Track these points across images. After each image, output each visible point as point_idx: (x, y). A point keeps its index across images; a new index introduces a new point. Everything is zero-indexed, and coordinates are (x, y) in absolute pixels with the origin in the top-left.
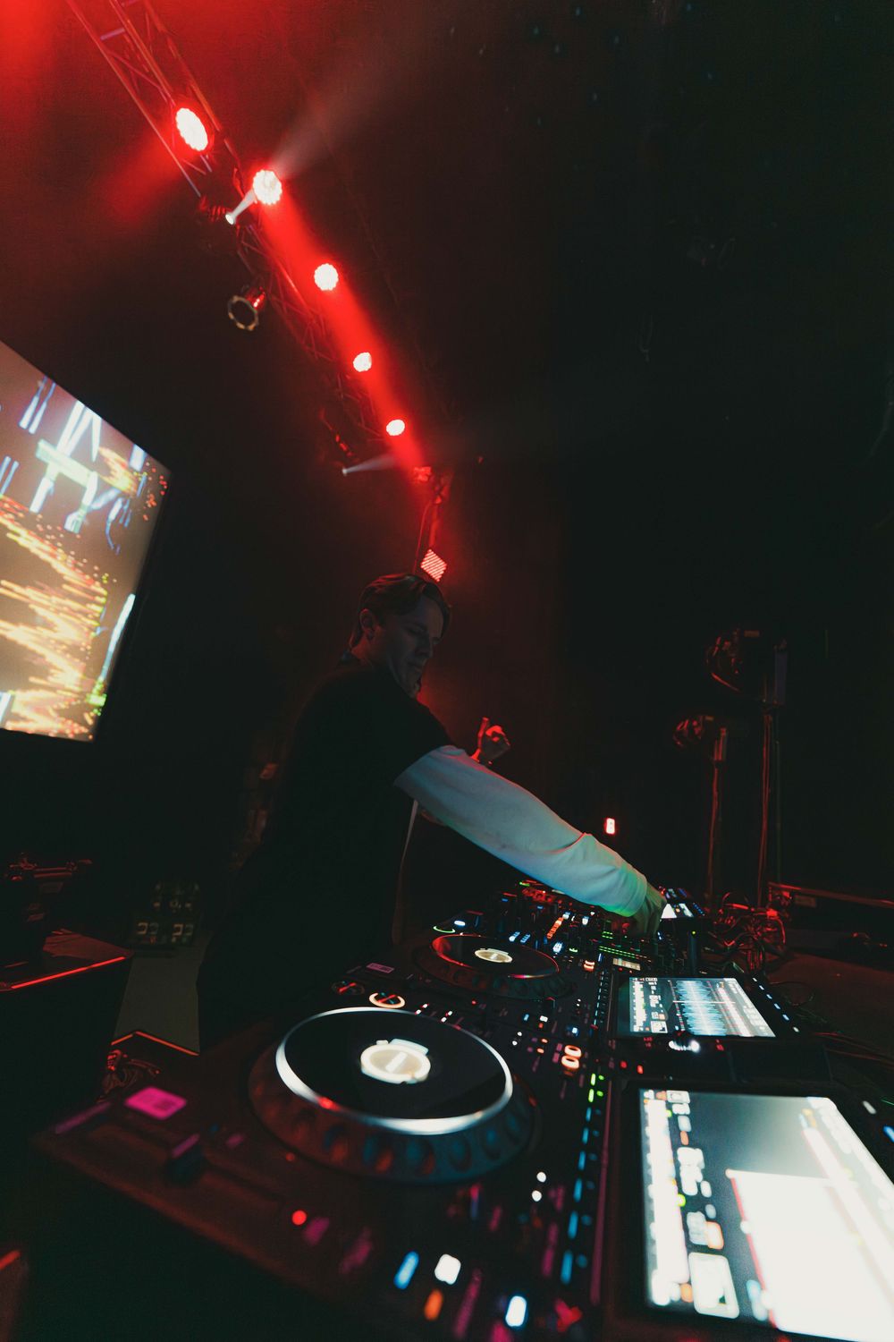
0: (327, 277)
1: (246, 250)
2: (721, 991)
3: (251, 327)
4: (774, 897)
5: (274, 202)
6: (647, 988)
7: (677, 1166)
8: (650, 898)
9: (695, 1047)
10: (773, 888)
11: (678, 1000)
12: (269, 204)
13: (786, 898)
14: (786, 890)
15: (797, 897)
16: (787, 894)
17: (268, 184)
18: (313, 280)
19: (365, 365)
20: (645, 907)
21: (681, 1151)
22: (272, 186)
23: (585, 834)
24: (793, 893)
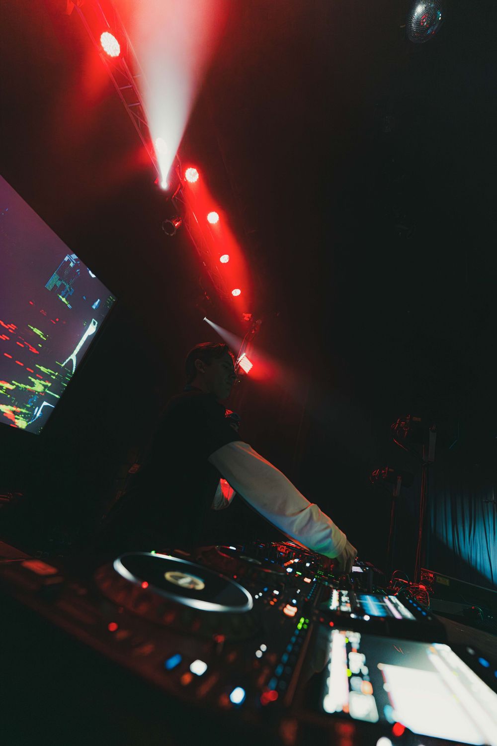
0: (213, 218)
1: (176, 201)
2: (386, 600)
3: (172, 235)
4: (424, 577)
5: (194, 182)
6: (340, 595)
7: (348, 659)
8: (347, 548)
9: (367, 618)
10: (424, 572)
11: (359, 599)
12: (191, 182)
13: (431, 578)
14: (431, 573)
15: (438, 578)
16: (432, 575)
17: (192, 173)
18: (207, 218)
19: (225, 260)
20: (345, 554)
21: (351, 655)
22: (194, 175)
23: (313, 504)
24: (434, 575)
